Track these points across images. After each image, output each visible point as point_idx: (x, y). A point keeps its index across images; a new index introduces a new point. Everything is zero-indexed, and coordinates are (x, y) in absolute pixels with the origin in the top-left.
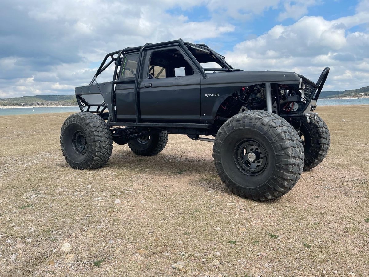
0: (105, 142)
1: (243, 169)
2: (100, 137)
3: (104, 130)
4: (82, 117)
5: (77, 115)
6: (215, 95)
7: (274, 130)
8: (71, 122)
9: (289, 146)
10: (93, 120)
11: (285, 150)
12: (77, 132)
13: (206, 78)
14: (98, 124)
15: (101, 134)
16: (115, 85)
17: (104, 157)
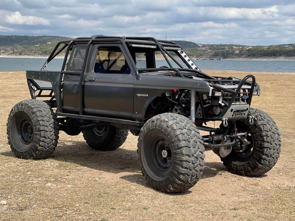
0: (51, 132)
1: (159, 165)
2: (45, 127)
3: (50, 119)
4: (30, 105)
5: (25, 103)
6: (145, 95)
7: (174, 132)
8: (19, 110)
9: (183, 146)
10: (40, 109)
11: (181, 149)
12: (24, 121)
13: (139, 79)
14: (45, 113)
15: (47, 124)
16: (64, 74)
17: (48, 147)
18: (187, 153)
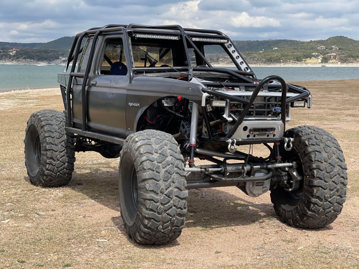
0: (61, 152)
3: (61, 135)
4: (40, 116)
7: (140, 157)
8: (31, 123)
9: (148, 178)
11: (144, 182)
13: (131, 82)
16: (74, 77)
17: (59, 171)
18: (151, 189)
